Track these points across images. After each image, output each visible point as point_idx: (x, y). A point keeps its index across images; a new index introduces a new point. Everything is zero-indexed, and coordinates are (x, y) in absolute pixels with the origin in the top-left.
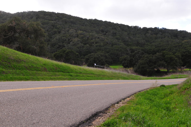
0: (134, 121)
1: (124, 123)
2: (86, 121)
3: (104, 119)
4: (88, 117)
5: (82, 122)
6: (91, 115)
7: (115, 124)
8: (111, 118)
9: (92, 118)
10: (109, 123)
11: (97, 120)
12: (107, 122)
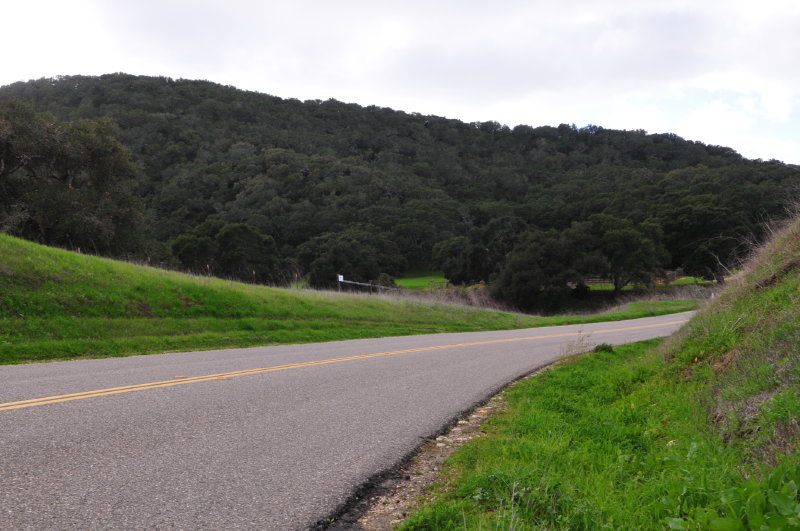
0: (520, 505)
1: (483, 518)
2: (335, 520)
3: (402, 504)
4: (342, 501)
5: (319, 523)
6: (350, 494)
7: (450, 521)
8: (434, 498)
9: (356, 502)
10: (426, 521)
11: (378, 509)
12: (421, 518)
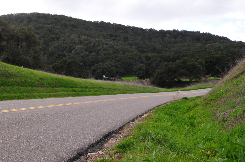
0: (153, 140)
1: (142, 143)
2: (96, 144)
3: (117, 140)
4: (99, 139)
5: (91, 145)
6: (101, 137)
7: (131, 145)
8: (127, 139)
9: (103, 139)
10: (124, 144)
11: (110, 142)
12: (122, 143)
